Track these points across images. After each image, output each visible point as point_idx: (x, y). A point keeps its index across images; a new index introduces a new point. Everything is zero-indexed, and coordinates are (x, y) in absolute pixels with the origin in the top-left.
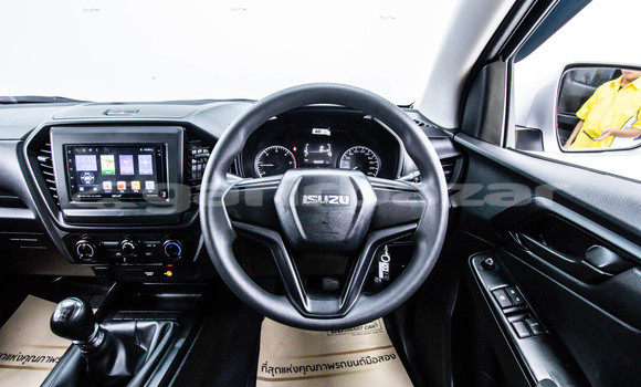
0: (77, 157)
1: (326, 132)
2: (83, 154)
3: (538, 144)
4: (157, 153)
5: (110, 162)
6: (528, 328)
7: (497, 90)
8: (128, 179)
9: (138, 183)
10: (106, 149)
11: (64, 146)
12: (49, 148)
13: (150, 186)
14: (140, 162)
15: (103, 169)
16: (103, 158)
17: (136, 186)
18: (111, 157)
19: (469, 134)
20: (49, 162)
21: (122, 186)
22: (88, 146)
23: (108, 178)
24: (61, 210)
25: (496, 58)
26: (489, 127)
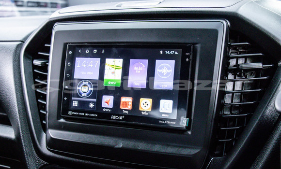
0: (78, 60)
2: (86, 56)
4: (184, 57)
5: (117, 68)
8: (137, 94)
9: (149, 101)
10: (115, 50)
11: (65, 45)
12: (48, 50)
13: (167, 107)
14: (158, 70)
15: (106, 77)
16: (109, 61)
17: (145, 105)
18: (119, 62)
20: (44, 67)
21: (126, 104)
22: (93, 45)
24: (45, 131)
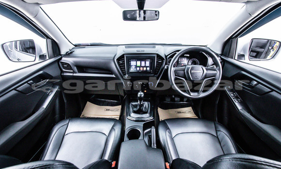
1: (188, 55)
2: (133, 61)
3: (243, 58)
6: (238, 100)
7: (233, 45)
8: (143, 67)
10: (138, 60)
15: (137, 65)
16: (138, 62)
18: (140, 62)
19: (225, 56)
23: (138, 67)
25: (234, 37)
26: (231, 54)
